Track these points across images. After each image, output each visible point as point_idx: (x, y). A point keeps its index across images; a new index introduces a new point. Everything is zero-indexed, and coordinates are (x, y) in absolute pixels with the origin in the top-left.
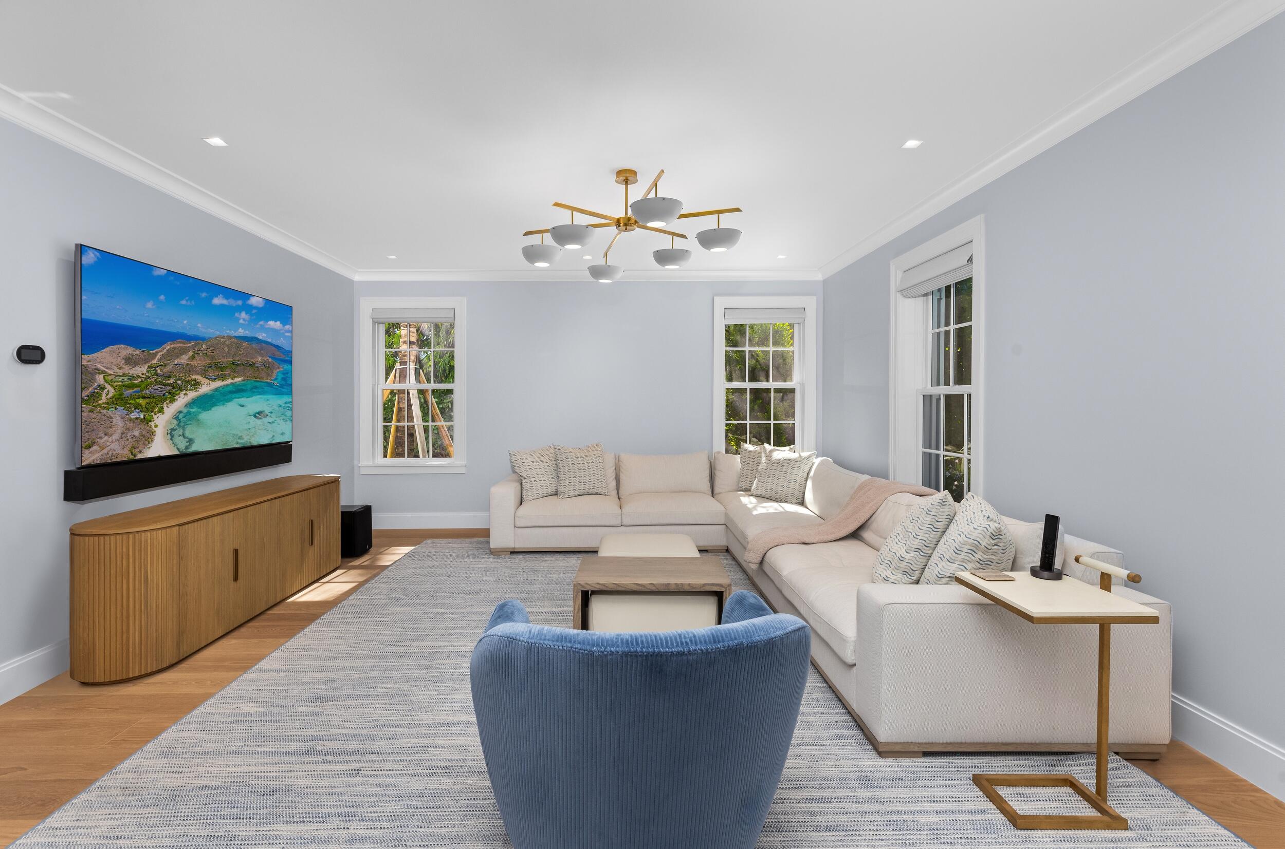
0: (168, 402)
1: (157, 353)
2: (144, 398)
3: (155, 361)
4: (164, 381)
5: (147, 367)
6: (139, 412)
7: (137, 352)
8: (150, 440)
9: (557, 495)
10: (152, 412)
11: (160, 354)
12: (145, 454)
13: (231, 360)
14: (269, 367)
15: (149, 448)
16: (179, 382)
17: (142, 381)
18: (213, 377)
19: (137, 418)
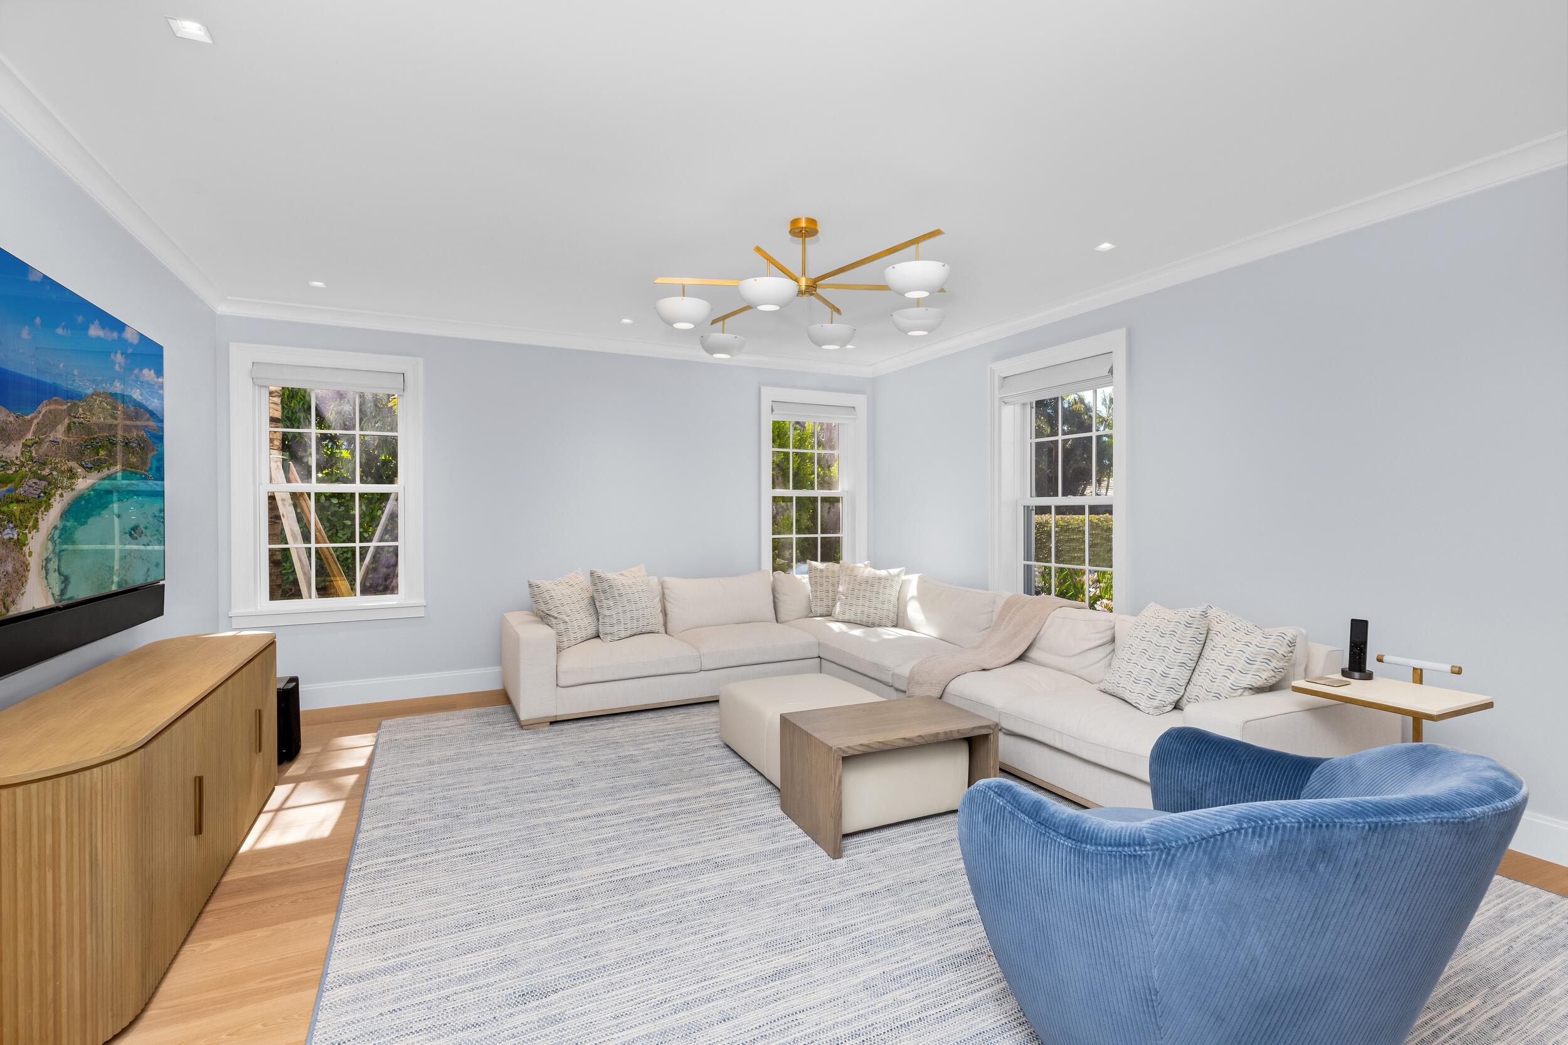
0: (43, 509)
1: (32, 419)
2: (18, 501)
3: (29, 436)
4: (39, 472)
5: (21, 445)
6: (12, 528)
7: (11, 419)
8: (23, 579)
9: (598, 636)
10: (26, 528)
11: (35, 421)
12: (18, 607)
13: (107, 435)
14: (143, 448)
15: (23, 594)
16: (55, 473)
17: (16, 471)
18: (90, 465)
19: (10, 539)
